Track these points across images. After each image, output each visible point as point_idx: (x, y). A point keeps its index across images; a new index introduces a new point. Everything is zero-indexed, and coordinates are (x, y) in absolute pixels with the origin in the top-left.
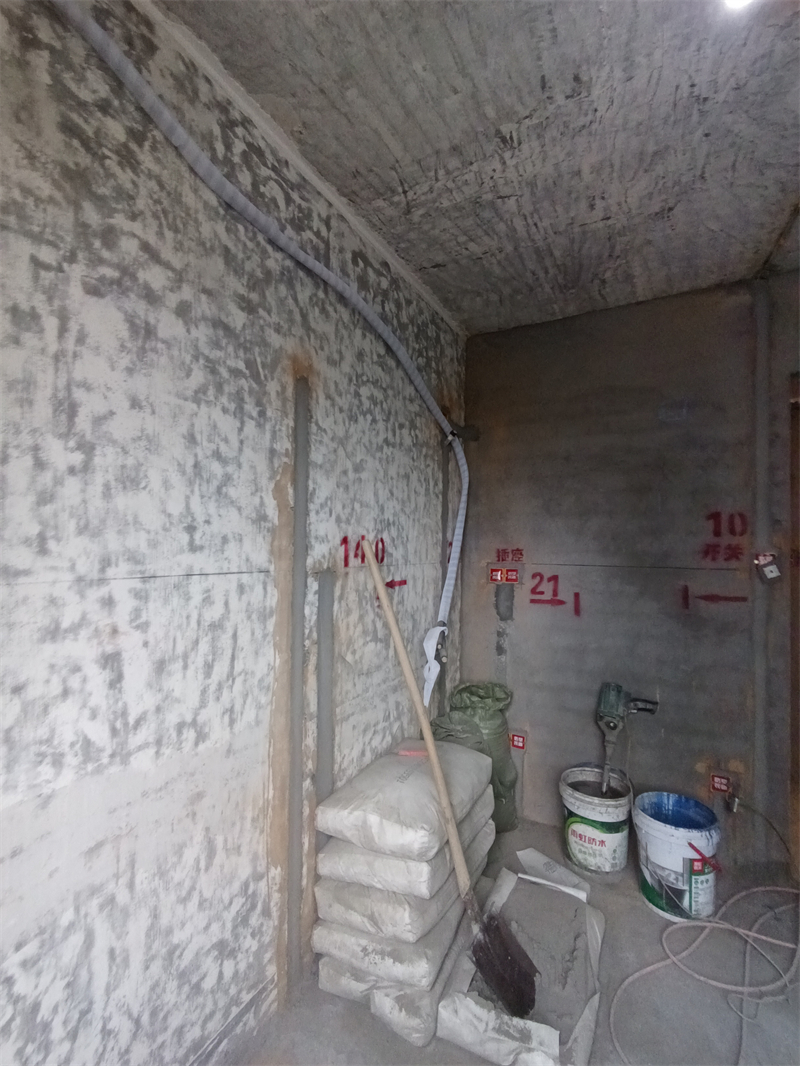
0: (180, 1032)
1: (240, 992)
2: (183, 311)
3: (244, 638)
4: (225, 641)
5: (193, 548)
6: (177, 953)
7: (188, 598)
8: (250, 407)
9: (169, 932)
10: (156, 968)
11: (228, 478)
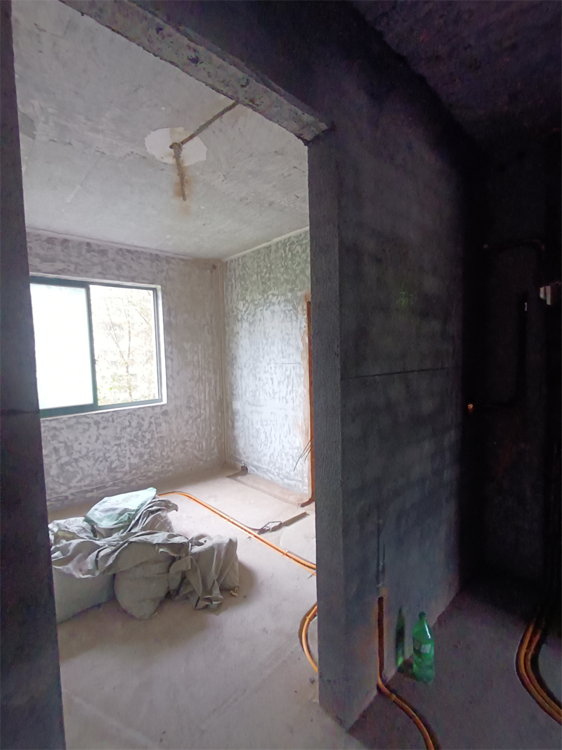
2: (279, 303)
3: (295, 382)
4: (291, 380)
5: (284, 357)
7: (282, 369)
8: (294, 318)
11: (289, 339)
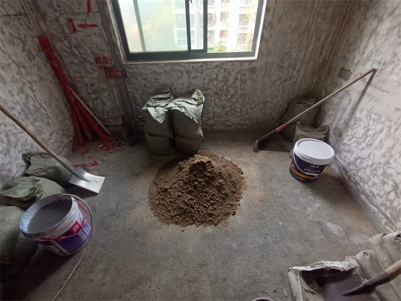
0: (374, 184)
1: (389, 208)
6: (388, 165)
9: (391, 156)
10: (383, 160)
